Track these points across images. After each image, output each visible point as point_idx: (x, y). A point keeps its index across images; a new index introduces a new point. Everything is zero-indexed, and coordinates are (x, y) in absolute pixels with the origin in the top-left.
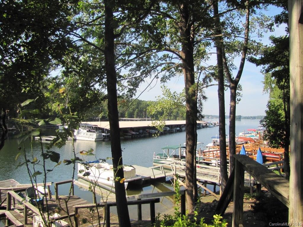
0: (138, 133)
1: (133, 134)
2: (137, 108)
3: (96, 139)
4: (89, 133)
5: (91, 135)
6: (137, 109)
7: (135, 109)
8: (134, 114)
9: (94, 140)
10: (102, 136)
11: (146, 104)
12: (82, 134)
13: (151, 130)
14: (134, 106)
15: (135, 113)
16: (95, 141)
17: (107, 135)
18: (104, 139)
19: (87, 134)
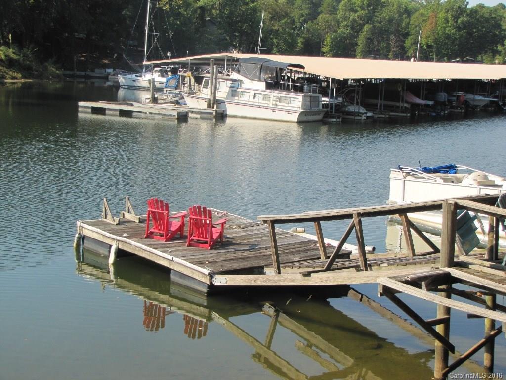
0: (431, 103)
1: (415, 106)
2: (369, 19)
3: (301, 114)
4: (275, 94)
5: (280, 99)
6: (366, 26)
7: (362, 26)
8: (357, 45)
9: (295, 117)
10: (321, 107)
11: (400, 7)
12: (247, 98)
13: (470, 96)
14: (356, 11)
15: (361, 40)
16: (299, 122)
17: (336, 101)
18: (327, 115)
19: (266, 97)
